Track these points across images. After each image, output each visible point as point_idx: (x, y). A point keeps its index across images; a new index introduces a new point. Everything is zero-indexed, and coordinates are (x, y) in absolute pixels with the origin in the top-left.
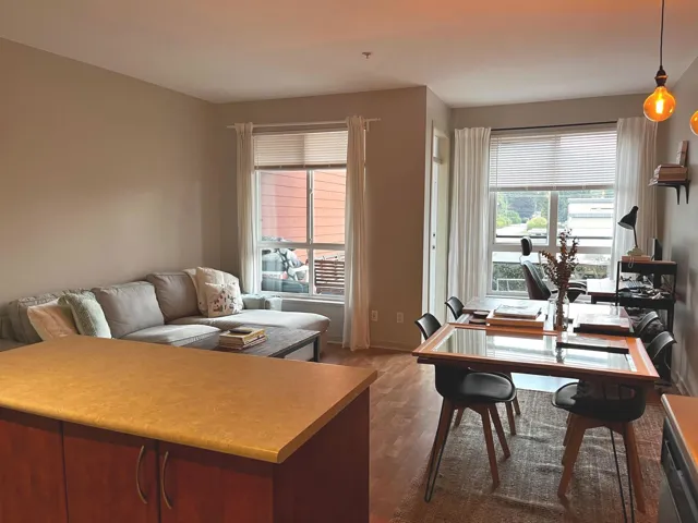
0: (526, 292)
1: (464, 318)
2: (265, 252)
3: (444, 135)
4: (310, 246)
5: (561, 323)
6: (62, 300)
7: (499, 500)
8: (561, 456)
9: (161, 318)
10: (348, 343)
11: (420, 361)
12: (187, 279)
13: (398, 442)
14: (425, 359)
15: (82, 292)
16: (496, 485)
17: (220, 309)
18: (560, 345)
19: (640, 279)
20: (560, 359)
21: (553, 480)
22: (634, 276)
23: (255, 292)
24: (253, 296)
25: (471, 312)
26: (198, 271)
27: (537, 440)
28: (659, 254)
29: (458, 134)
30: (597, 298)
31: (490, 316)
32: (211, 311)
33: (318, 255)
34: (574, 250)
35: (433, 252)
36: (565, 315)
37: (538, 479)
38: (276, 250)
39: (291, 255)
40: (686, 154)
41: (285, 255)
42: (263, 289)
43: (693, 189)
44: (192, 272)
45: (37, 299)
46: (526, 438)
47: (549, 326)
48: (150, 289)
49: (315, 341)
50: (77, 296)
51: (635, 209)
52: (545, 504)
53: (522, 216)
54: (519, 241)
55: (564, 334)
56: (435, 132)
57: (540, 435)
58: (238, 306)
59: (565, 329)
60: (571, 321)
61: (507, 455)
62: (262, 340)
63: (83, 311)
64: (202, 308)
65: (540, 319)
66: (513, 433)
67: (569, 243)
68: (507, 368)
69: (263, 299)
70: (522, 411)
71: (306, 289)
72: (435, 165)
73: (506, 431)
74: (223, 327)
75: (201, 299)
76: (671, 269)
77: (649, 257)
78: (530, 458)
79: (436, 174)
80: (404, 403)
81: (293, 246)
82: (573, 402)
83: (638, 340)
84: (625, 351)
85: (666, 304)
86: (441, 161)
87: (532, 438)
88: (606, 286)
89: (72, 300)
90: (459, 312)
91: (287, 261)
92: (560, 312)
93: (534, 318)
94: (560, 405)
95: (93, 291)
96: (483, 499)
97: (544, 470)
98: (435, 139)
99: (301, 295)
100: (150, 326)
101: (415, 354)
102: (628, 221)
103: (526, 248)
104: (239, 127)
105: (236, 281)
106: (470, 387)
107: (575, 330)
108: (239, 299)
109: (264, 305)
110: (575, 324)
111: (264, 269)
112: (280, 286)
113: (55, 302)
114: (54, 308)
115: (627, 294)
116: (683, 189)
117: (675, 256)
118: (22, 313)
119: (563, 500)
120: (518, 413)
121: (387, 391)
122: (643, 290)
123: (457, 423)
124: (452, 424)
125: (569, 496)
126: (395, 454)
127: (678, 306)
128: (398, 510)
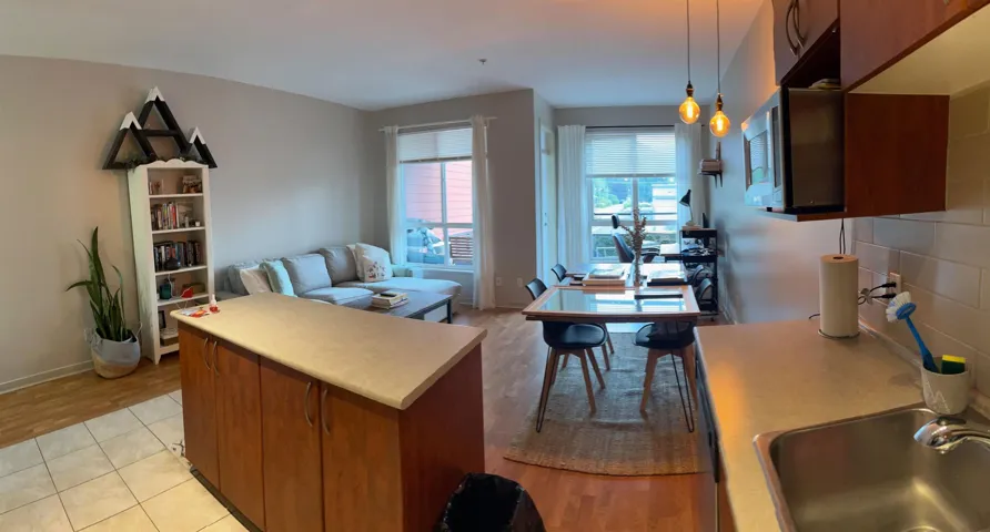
0: (617, 257)
1: (567, 281)
2: (409, 231)
3: (550, 131)
4: (444, 225)
5: (638, 279)
6: (261, 266)
7: (594, 424)
8: (643, 380)
9: (329, 282)
10: (477, 303)
11: (528, 319)
12: (348, 252)
13: (516, 384)
14: (532, 317)
15: (275, 260)
16: (593, 412)
17: (374, 276)
18: (638, 297)
19: (697, 242)
20: (639, 308)
21: (636, 401)
22: (692, 240)
23: (402, 263)
24: (401, 266)
25: (572, 276)
26: (357, 247)
27: (626, 371)
28: (706, 223)
29: (560, 129)
30: (669, 258)
31: (586, 278)
32: (367, 278)
33: (452, 232)
34: (644, 224)
35: (545, 228)
36: (641, 274)
37: (625, 402)
38: (419, 229)
39: (429, 232)
40: (719, 151)
41: (425, 233)
42: (408, 260)
43: (726, 177)
44: (352, 247)
45: (246, 265)
46: (617, 371)
47: (630, 283)
48: (321, 259)
49: (448, 303)
50: (271, 264)
51: (689, 191)
52: (631, 421)
53: (620, 198)
54: (610, 217)
55: (641, 288)
56: (542, 127)
57: (628, 367)
58: (388, 274)
59: (641, 284)
60: (645, 277)
61: (603, 387)
62: (404, 302)
63: (275, 274)
64: (360, 275)
65: (624, 278)
66: (608, 369)
67: (641, 219)
68: (602, 320)
69: (407, 270)
70: (615, 349)
71: (441, 260)
72: (544, 156)
73: (602, 367)
74: (376, 291)
75: (359, 268)
76: (714, 234)
77: (699, 226)
78: (621, 386)
79: (544, 163)
80: (522, 351)
81: (432, 226)
82: (648, 339)
83: (690, 287)
84: (680, 296)
85: (712, 259)
86: (548, 152)
87: (622, 371)
88: (673, 249)
89: (267, 266)
90: (563, 275)
91: (426, 238)
92: (637, 271)
93: (618, 277)
94: (639, 343)
95: (282, 260)
96: (582, 425)
97: (630, 394)
98: (542, 133)
99: (438, 265)
100: (321, 288)
101: (524, 313)
102: (686, 200)
103: (615, 222)
104: (388, 129)
105: (387, 253)
106: (570, 336)
107: (649, 284)
108: (388, 269)
109: (408, 274)
110: (649, 280)
111: (409, 244)
112: (422, 258)
113: (257, 266)
114: (255, 271)
115: (686, 254)
116: (718, 176)
117: (717, 225)
118: (236, 273)
119: (644, 414)
120: (612, 352)
121: (509, 342)
122: (697, 250)
123: (564, 366)
124: (560, 366)
125: (648, 411)
126: (514, 394)
127: (720, 259)
128: (515, 440)
